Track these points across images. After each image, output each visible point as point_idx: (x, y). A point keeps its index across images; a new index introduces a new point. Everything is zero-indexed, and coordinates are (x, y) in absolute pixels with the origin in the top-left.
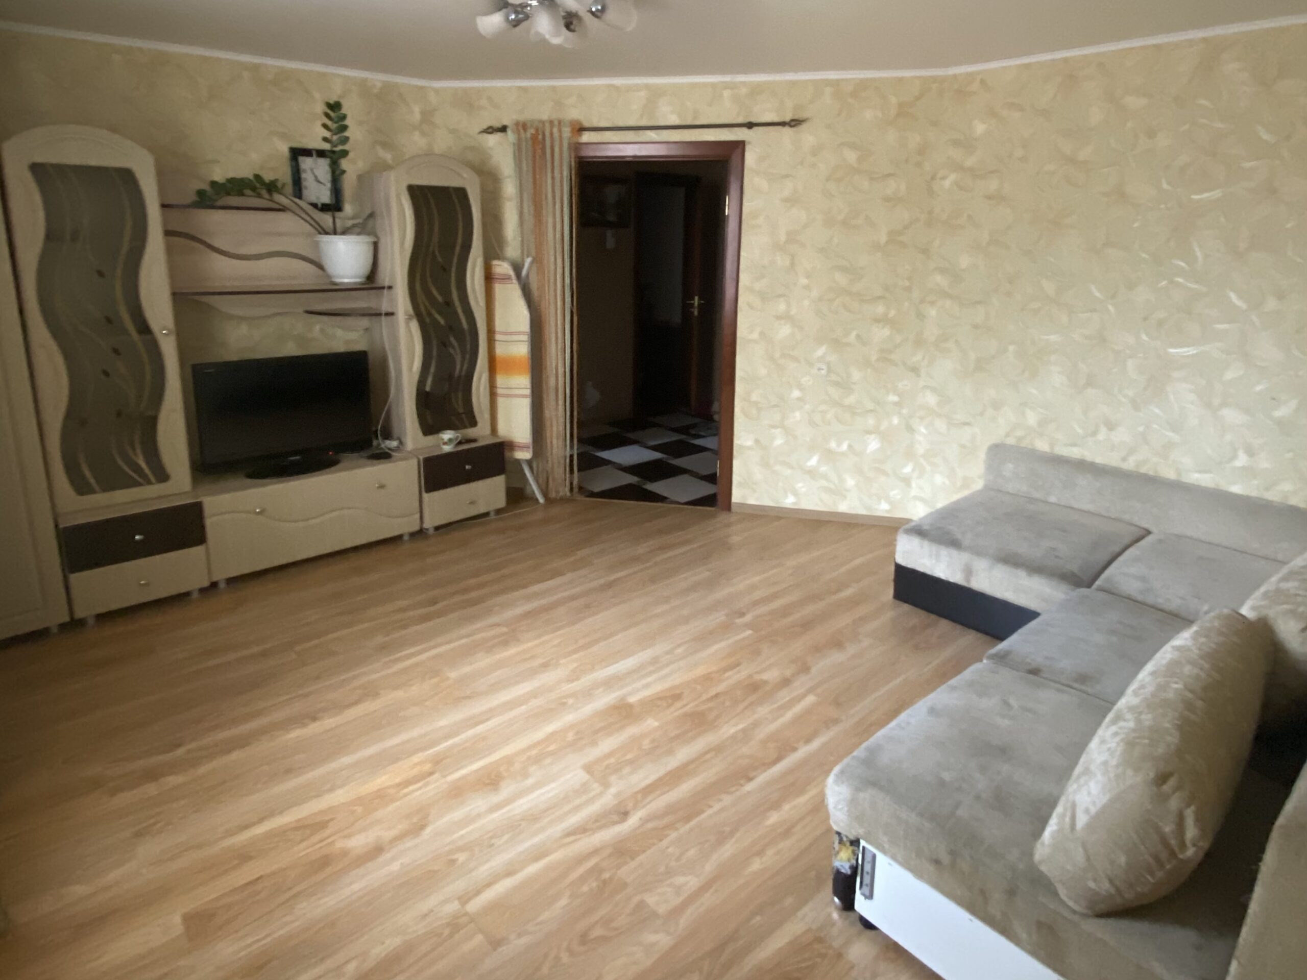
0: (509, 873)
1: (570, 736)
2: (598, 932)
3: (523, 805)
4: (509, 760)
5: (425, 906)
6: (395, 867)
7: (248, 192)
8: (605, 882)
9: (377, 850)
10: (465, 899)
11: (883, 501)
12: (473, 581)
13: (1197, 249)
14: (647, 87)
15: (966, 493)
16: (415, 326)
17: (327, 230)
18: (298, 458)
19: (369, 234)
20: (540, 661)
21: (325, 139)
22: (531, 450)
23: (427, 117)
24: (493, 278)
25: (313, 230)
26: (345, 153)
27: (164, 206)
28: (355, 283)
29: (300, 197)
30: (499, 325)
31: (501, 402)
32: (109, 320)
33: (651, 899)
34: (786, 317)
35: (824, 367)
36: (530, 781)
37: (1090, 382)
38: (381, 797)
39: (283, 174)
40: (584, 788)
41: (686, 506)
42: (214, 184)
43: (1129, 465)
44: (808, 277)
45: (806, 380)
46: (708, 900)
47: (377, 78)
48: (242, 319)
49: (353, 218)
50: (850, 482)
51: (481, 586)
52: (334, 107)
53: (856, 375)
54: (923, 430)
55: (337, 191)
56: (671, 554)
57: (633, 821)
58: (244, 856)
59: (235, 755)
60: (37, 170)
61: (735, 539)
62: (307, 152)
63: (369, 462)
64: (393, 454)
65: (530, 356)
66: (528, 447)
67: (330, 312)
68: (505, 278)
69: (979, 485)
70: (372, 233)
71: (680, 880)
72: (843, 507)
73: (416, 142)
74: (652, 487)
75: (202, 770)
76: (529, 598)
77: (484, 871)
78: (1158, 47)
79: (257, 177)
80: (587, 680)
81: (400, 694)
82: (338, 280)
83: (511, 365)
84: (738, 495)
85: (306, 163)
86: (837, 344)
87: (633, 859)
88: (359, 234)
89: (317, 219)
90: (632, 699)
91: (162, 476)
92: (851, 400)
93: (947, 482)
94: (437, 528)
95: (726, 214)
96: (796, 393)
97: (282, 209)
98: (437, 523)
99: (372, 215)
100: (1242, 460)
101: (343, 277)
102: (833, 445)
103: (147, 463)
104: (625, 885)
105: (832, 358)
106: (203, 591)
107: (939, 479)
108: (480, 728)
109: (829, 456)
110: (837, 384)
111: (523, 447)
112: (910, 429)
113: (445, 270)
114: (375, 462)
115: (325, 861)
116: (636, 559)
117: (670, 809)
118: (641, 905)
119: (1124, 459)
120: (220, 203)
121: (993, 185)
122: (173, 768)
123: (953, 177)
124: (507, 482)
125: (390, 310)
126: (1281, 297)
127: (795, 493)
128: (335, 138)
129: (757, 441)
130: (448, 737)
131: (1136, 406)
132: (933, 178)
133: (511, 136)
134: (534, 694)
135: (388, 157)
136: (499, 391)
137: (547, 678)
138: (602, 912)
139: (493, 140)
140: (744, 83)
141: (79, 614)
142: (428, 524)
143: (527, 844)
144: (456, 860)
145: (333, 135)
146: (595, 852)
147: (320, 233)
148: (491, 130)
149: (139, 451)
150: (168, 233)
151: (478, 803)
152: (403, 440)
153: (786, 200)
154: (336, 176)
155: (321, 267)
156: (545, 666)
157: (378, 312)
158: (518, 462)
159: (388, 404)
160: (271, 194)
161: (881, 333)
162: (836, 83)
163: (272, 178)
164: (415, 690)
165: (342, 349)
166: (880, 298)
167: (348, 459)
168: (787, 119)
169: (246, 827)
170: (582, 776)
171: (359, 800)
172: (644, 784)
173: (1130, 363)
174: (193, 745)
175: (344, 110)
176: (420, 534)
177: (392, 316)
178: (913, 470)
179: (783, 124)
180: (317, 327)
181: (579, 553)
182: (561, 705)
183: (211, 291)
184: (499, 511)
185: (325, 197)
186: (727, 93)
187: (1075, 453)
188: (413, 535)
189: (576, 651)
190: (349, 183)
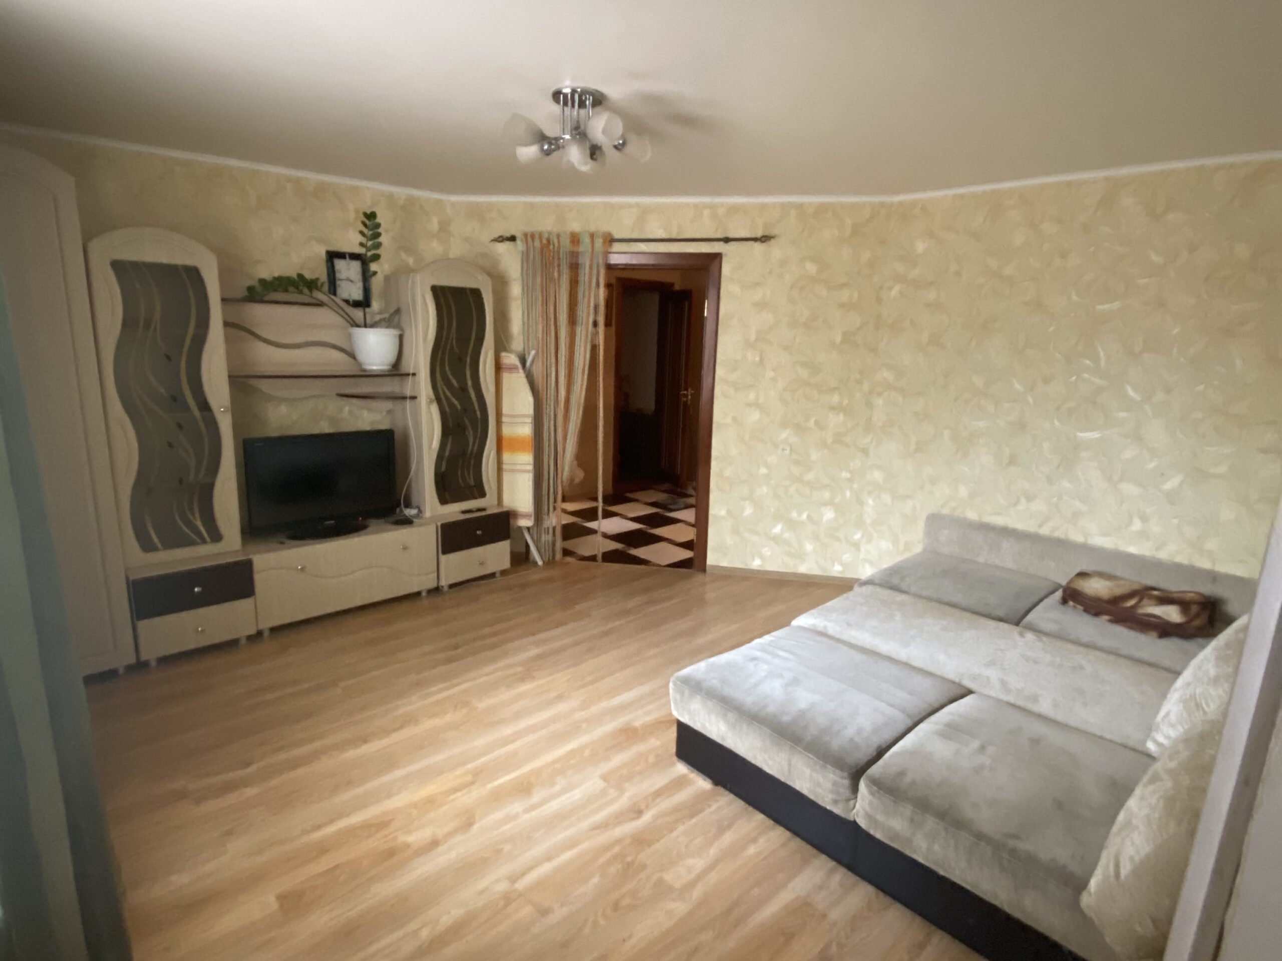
0: (549, 859)
1: (587, 753)
2: (626, 901)
3: (554, 805)
4: (537, 772)
5: (481, 885)
6: (453, 855)
7: (291, 289)
8: (628, 864)
9: (435, 843)
10: (513, 879)
11: (836, 564)
12: (487, 630)
13: (1100, 349)
14: (637, 205)
15: (907, 555)
16: (435, 409)
17: (358, 322)
18: (333, 522)
19: (394, 327)
20: (552, 695)
21: (362, 244)
22: (533, 518)
23: (444, 226)
24: (502, 368)
25: (347, 324)
26: (376, 257)
27: (224, 300)
28: (381, 371)
29: (335, 294)
30: (505, 410)
31: (506, 477)
32: (175, 399)
33: (668, 877)
34: (755, 405)
35: (788, 448)
36: (557, 788)
37: (1013, 461)
38: (430, 802)
39: (322, 274)
40: (603, 793)
41: (666, 568)
42: (262, 282)
43: (1045, 531)
44: (774, 370)
45: (772, 459)
46: (713, 877)
47: (401, 192)
48: (282, 400)
49: (379, 313)
50: (809, 547)
51: (495, 634)
52: (371, 216)
53: (815, 455)
54: (870, 502)
55: (367, 291)
56: (658, 607)
57: (647, 818)
58: (322, 849)
59: (301, 771)
60: (119, 267)
61: (710, 595)
62: (341, 256)
63: (394, 527)
64: (414, 520)
65: (533, 436)
66: (531, 516)
67: (361, 395)
68: (513, 368)
69: (919, 549)
70: (398, 326)
71: (690, 862)
72: (803, 569)
73: (433, 248)
74: (635, 552)
75: (274, 782)
76: (537, 644)
77: (527, 857)
78: (1069, 184)
79: (300, 276)
80: (595, 709)
81: (437, 722)
82: (368, 367)
83: (517, 445)
84: (712, 559)
85: (340, 264)
86: (799, 429)
87: (649, 846)
88: (387, 327)
89: (350, 314)
90: (637, 724)
91: (216, 536)
92: (809, 476)
93: (891, 547)
94: (451, 586)
95: (706, 314)
96: (763, 470)
97: (320, 304)
98: (452, 581)
99: (398, 311)
100: (1137, 525)
101: (373, 364)
102: (794, 515)
103: (204, 526)
104: (644, 867)
105: (793, 439)
106: (250, 638)
107: (885, 545)
108: (510, 748)
109: (792, 525)
110: (797, 463)
111: (526, 516)
112: (861, 503)
113: (461, 360)
114: (400, 527)
115: (391, 853)
116: (625, 613)
117: (676, 809)
118: (660, 882)
119: (1040, 526)
120: (266, 298)
121: (932, 295)
122: (246, 782)
123: (896, 289)
124: (512, 545)
125: (413, 394)
126: (1168, 391)
127: (762, 558)
128: (370, 243)
129: (729, 512)
130: (484, 754)
131: (1050, 480)
132: (881, 288)
133: (520, 245)
134: (553, 720)
135: (411, 261)
136: (505, 467)
137: (562, 707)
138: (631, 885)
139: (502, 248)
140: (722, 205)
141: (144, 658)
142: (444, 583)
143: (562, 836)
144: (502, 849)
145: (367, 241)
146: (618, 841)
147: (352, 326)
148: (501, 239)
149: (197, 515)
150: (226, 324)
151: (516, 807)
152: (422, 509)
153: (756, 305)
154: (366, 276)
155: (352, 356)
156: (560, 698)
157: (403, 395)
158: (520, 528)
159: (409, 479)
160: (311, 291)
161: (835, 420)
162: (800, 206)
163: (314, 277)
164: (449, 718)
165: (368, 428)
166: (835, 389)
167: (374, 523)
168: (759, 234)
169: (318, 827)
170: (601, 784)
171: (415, 805)
172: (652, 789)
173: (1046, 445)
174: (261, 764)
175: (378, 220)
176: (436, 591)
177: (416, 400)
178: (862, 537)
179: (755, 240)
180: (347, 409)
181: (577, 606)
182: (576, 729)
183: (259, 374)
184: (504, 573)
185: (356, 294)
186: (706, 213)
187: (999, 521)
188: (430, 592)
189: (584, 686)
190: (377, 283)
